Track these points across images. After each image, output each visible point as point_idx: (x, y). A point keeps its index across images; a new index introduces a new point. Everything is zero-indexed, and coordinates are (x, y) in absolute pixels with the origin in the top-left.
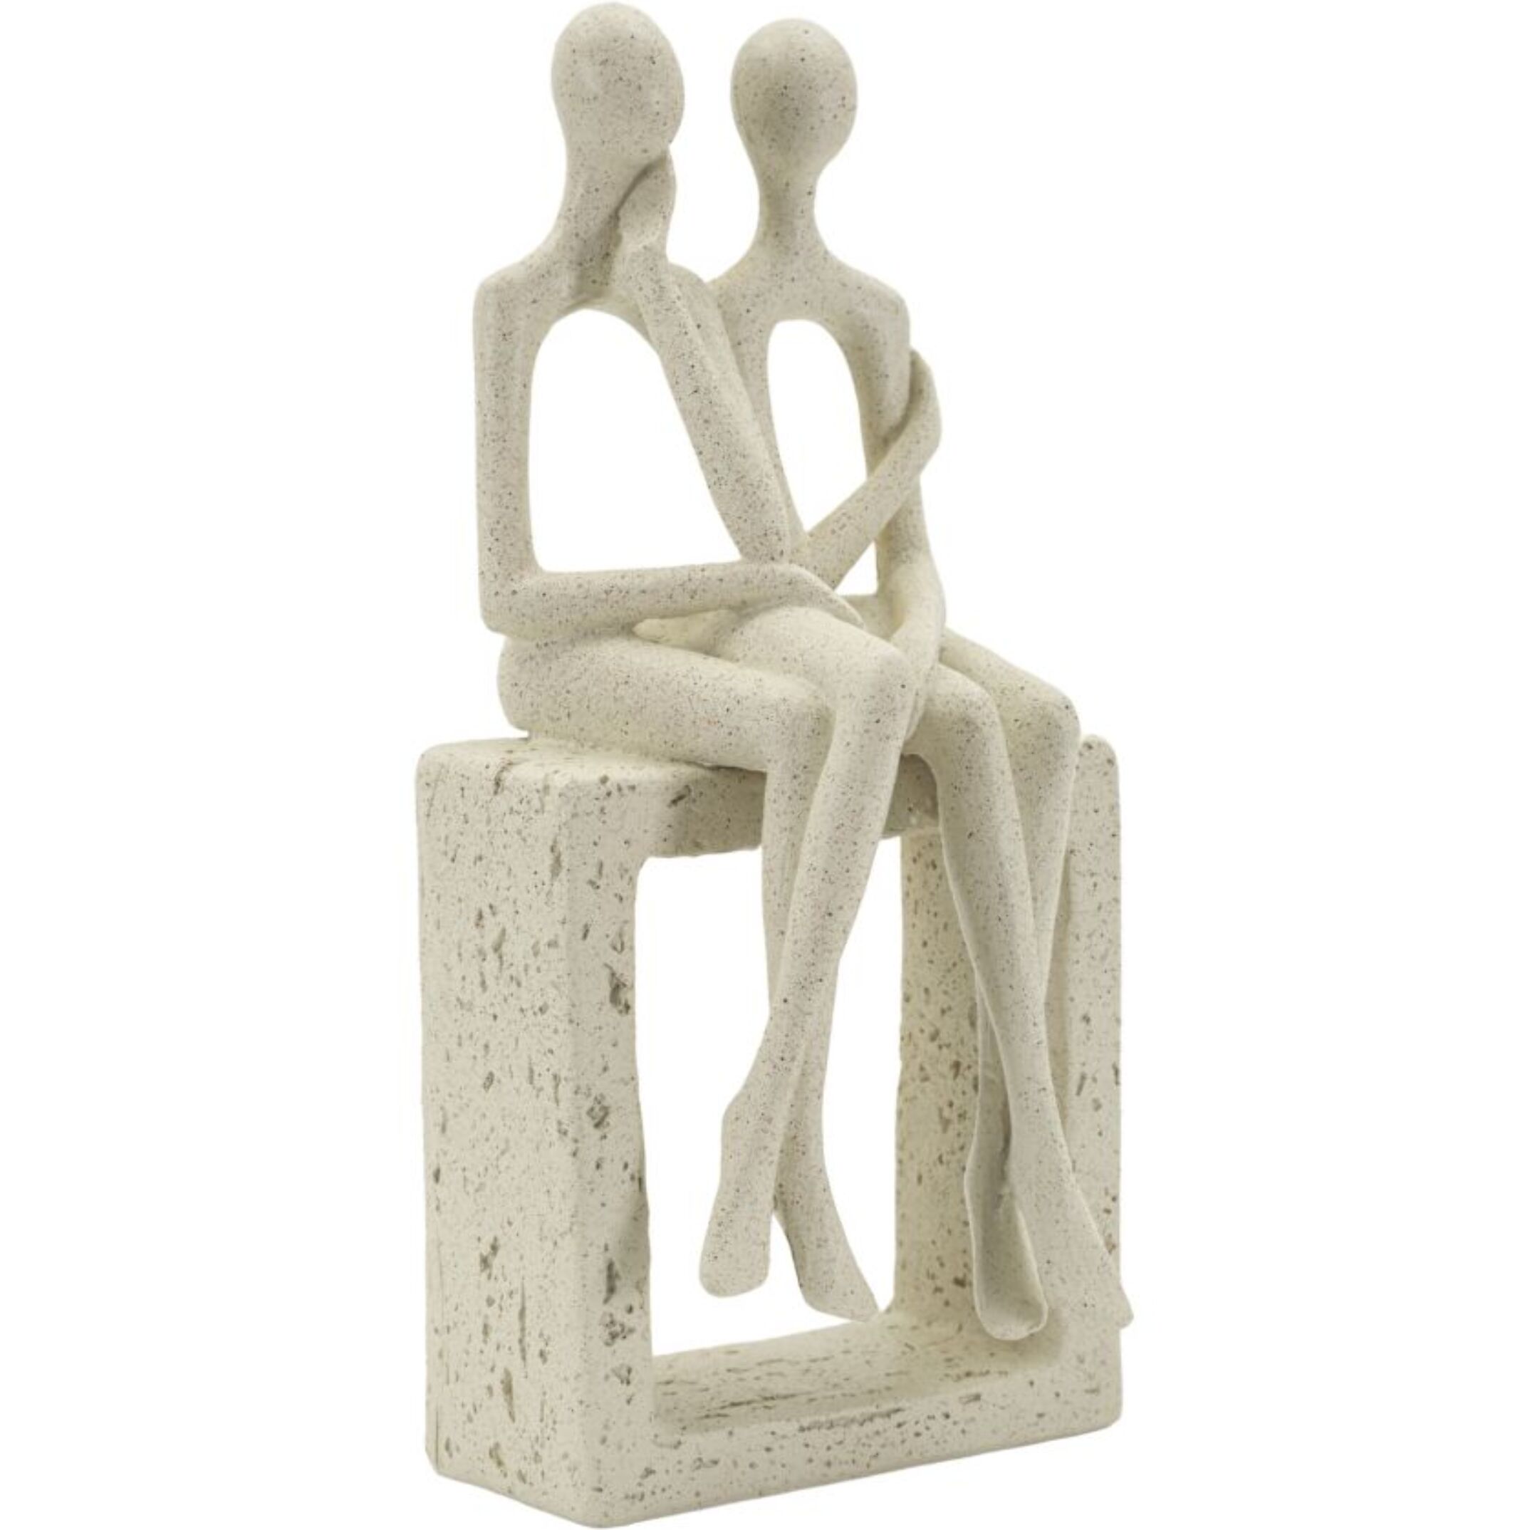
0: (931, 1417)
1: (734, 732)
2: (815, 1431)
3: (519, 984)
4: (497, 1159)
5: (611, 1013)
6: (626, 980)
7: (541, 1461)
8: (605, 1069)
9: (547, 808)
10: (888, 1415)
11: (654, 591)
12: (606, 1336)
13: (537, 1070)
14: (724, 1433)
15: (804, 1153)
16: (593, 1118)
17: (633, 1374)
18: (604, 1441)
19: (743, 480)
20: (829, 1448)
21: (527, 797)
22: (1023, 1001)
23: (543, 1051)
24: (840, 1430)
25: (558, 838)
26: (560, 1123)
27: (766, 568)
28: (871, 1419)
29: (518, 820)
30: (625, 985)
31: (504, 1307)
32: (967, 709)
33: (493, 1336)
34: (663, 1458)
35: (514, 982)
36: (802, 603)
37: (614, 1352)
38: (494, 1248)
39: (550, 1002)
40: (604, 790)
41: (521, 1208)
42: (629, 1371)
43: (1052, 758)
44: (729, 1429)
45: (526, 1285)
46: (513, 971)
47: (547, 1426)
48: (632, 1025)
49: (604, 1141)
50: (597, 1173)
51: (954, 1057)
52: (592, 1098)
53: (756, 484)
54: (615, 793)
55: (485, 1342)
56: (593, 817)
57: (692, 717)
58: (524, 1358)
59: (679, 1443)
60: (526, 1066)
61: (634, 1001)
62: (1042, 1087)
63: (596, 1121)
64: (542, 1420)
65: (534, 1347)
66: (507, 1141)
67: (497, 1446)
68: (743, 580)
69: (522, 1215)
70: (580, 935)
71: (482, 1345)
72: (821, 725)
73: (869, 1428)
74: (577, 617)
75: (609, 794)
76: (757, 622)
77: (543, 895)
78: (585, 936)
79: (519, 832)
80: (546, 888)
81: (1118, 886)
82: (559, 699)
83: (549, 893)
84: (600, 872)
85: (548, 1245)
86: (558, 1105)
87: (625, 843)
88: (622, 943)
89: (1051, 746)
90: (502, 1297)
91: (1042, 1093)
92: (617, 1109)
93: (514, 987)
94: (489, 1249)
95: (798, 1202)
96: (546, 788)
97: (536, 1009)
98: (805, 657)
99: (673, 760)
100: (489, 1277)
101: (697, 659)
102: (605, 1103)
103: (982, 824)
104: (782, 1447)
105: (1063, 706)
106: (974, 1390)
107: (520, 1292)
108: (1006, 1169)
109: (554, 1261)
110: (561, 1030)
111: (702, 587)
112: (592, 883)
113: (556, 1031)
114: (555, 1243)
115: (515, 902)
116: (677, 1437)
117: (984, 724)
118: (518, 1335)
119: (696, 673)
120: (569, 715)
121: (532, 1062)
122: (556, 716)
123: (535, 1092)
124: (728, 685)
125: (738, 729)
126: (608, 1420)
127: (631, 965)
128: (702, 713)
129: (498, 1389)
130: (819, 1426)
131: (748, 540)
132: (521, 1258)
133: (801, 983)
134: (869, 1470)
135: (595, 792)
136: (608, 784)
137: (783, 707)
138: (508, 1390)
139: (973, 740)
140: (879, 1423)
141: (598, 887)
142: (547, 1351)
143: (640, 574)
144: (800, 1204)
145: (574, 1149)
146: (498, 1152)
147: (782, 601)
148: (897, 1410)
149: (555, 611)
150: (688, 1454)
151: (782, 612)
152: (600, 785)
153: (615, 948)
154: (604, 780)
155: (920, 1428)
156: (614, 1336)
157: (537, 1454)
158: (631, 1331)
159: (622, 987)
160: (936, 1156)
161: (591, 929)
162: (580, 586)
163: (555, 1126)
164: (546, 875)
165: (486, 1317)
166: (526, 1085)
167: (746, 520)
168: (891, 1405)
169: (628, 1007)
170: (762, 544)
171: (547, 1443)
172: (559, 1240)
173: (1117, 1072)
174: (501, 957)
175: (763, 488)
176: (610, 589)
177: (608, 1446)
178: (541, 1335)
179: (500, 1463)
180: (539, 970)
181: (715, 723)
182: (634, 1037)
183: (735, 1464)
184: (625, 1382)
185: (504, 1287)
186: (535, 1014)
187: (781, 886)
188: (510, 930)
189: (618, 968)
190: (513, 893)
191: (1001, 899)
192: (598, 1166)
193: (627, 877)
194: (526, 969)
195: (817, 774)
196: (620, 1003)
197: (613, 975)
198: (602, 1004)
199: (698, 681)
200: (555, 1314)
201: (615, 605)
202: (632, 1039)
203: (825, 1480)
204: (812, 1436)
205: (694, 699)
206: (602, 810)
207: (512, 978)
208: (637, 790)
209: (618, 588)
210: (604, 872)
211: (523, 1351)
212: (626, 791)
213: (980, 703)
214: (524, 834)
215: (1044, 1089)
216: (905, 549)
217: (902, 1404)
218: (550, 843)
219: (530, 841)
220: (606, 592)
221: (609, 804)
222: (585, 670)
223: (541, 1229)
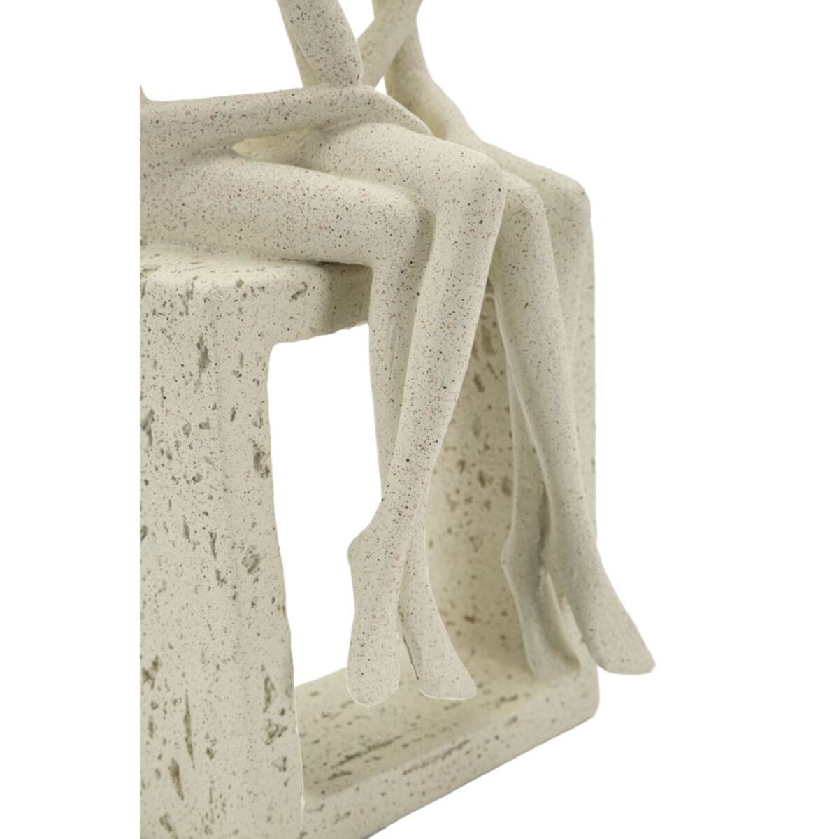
0: (488, 741)
1: (345, 235)
2: (414, 772)
3: (170, 457)
4: (156, 596)
5: (256, 478)
6: (265, 449)
7: (211, 833)
8: (254, 524)
9: (191, 310)
10: (460, 746)
11: (253, 115)
12: (266, 737)
13: (192, 529)
14: (352, 789)
15: (414, 574)
16: (246, 566)
17: (288, 762)
18: (269, 819)
19: (324, 15)
20: (423, 782)
21: (170, 301)
22: (566, 433)
23: (198, 513)
24: (430, 767)
25: (205, 337)
26: (218, 572)
27: (346, 91)
28: (449, 752)
29: (163, 323)
30: (264, 454)
31: (168, 711)
32: (523, 202)
33: (159, 733)
34: (312, 821)
35: (165, 455)
36: (379, 120)
37: (273, 748)
38: (155, 664)
39: (204, 474)
40: (241, 293)
41: (182, 636)
42: (285, 760)
43: (575, 236)
44: (356, 786)
45: (190, 697)
46: (163, 445)
47: (216, 807)
48: (271, 487)
49: (256, 583)
50: (253, 610)
51: (460, 457)
52: (245, 551)
53: (334, 18)
54: (250, 294)
55: (151, 736)
56: (234, 316)
57: (305, 223)
58: (191, 753)
59: (323, 806)
60: (181, 522)
61: (271, 466)
62: (579, 496)
63: (249, 567)
64: (211, 802)
65: (200, 746)
66: (164, 582)
67: (166, 816)
68: (328, 102)
69: (183, 642)
70: (229, 417)
71: (149, 739)
72: (426, 225)
73: (449, 759)
74: (188, 140)
75: (245, 295)
76: (343, 138)
77: (191, 384)
78: (233, 418)
79: (164, 331)
80: (195, 378)
81: (593, 326)
82: (174, 211)
83: (198, 383)
84: (241, 362)
85: (212, 668)
86: (215, 557)
87: (259, 335)
88: (261, 422)
89: (574, 226)
90: (166, 704)
91: (580, 501)
92: (264, 556)
93: (165, 459)
94: (150, 665)
95: (412, 613)
96: (189, 294)
97: (190, 478)
98: (401, 167)
99: (285, 260)
100: (153, 686)
101: (298, 172)
102: (255, 552)
103: (536, 295)
104: (392, 790)
105: (580, 193)
106: (512, 714)
107: (184, 701)
108: (543, 555)
109: (217, 680)
110: (215, 497)
111: (294, 110)
112: (235, 372)
113: (211, 497)
114: (218, 667)
115: (162, 390)
116: (321, 802)
117: (537, 214)
118: (185, 735)
119: (302, 185)
120: (185, 224)
121: (187, 521)
122: (172, 225)
123: (191, 546)
124: (335, 195)
125: (348, 233)
126: (271, 803)
127: (267, 437)
128: (313, 221)
129: (166, 773)
130: (415, 768)
131: (329, 67)
132: (183, 675)
133: (421, 445)
134: (450, 790)
135: (234, 296)
136: (243, 286)
137: (389, 213)
138: (176, 773)
139: (528, 228)
140: (455, 754)
141: (240, 375)
142: (214, 750)
143: (239, 100)
144: (414, 614)
145: (233, 594)
146: (156, 590)
147: (361, 120)
148: (465, 743)
149: (168, 136)
150: (329, 813)
151: (365, 129)
152: (237, 289)
153: (255, 425)
154: (240, 284)
155: (481, 751)
156: (271, 736)
157: (207, 827)
158: (285, 729)
159: (262, 455)
160: (446, 528)
161: (237, 411)
162: (188, 113)
163: (214, 574)
164: (195, 368)
165: (151, 717)
166: (181, 539)
167: (328, 50)
168: (460, 740)
169: (268, 471)
170: (342, 70)
171: (217, 821)
172: (221, 665)
173: (593, 463)
174: (149, 433)
175: (339, 21)
176: (214, 114)
177: (272, 824)
178: (207, 737)
179: (170, 829)
180: (190, 447)
181: (326, 228)
182: (273, 494)
183: (362, 811)
184: (282, 769)
185: (169, 697)
186: (188, 482)
187: (391, 363)
188: (158, 412)
189: (259, 441)
190: (160, 382)
191: (550, 354)
192: (253, 604)
193: (260, 364)
194: (177, 445)
195: (422, 268)
196: (261, 468)
197: (255, 446)
198: (249, 472)
199: (306, 192)
200: (220, 722)
201: (220, 128)
202: (271, 497)
203: (422, 804)
204: (413, 776)
205: (305, 207)
206: (240, 309)
207: (162, 451)
208: (266, 290)
209: (222, 114)
210: (244, 362)
211: (190, 747)
212: (257, 291)
213: (532, 197)
214: (170, 332)
215: (581, 498)
216: (410, 69)
217: (469, 736)
218: (196, 341)
219: (175, 339)
220: (212, 118)
221: (245, 304)
222: (198, 186)
223: (203, 655)
